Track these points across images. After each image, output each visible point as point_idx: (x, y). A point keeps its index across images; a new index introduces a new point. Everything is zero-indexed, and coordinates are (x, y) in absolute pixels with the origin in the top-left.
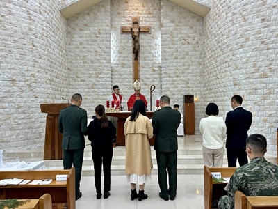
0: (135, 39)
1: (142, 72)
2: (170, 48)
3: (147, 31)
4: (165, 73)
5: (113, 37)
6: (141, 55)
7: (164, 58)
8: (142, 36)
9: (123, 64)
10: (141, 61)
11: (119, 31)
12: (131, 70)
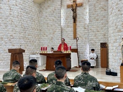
2: (93, 14)
3: (81, 5)
4: (91, 30)
6: (78, 19)
7: (90, 21)
8: (78, 8)
9: (68, 26)
10: (78, 23)
11: (66, 7)
12: (72, 28)
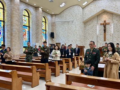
0: (105, 27)
1: (107, 36)
2: (116, 29)
3: (109, 24)
4: (114, 36)
5: (98, 27)
6: (106, 31)
7: (114, 32)
8: (107, 25)
9: (101, 34)
10: (107, 33)
11: (100, 25)
12: (103, 36)
